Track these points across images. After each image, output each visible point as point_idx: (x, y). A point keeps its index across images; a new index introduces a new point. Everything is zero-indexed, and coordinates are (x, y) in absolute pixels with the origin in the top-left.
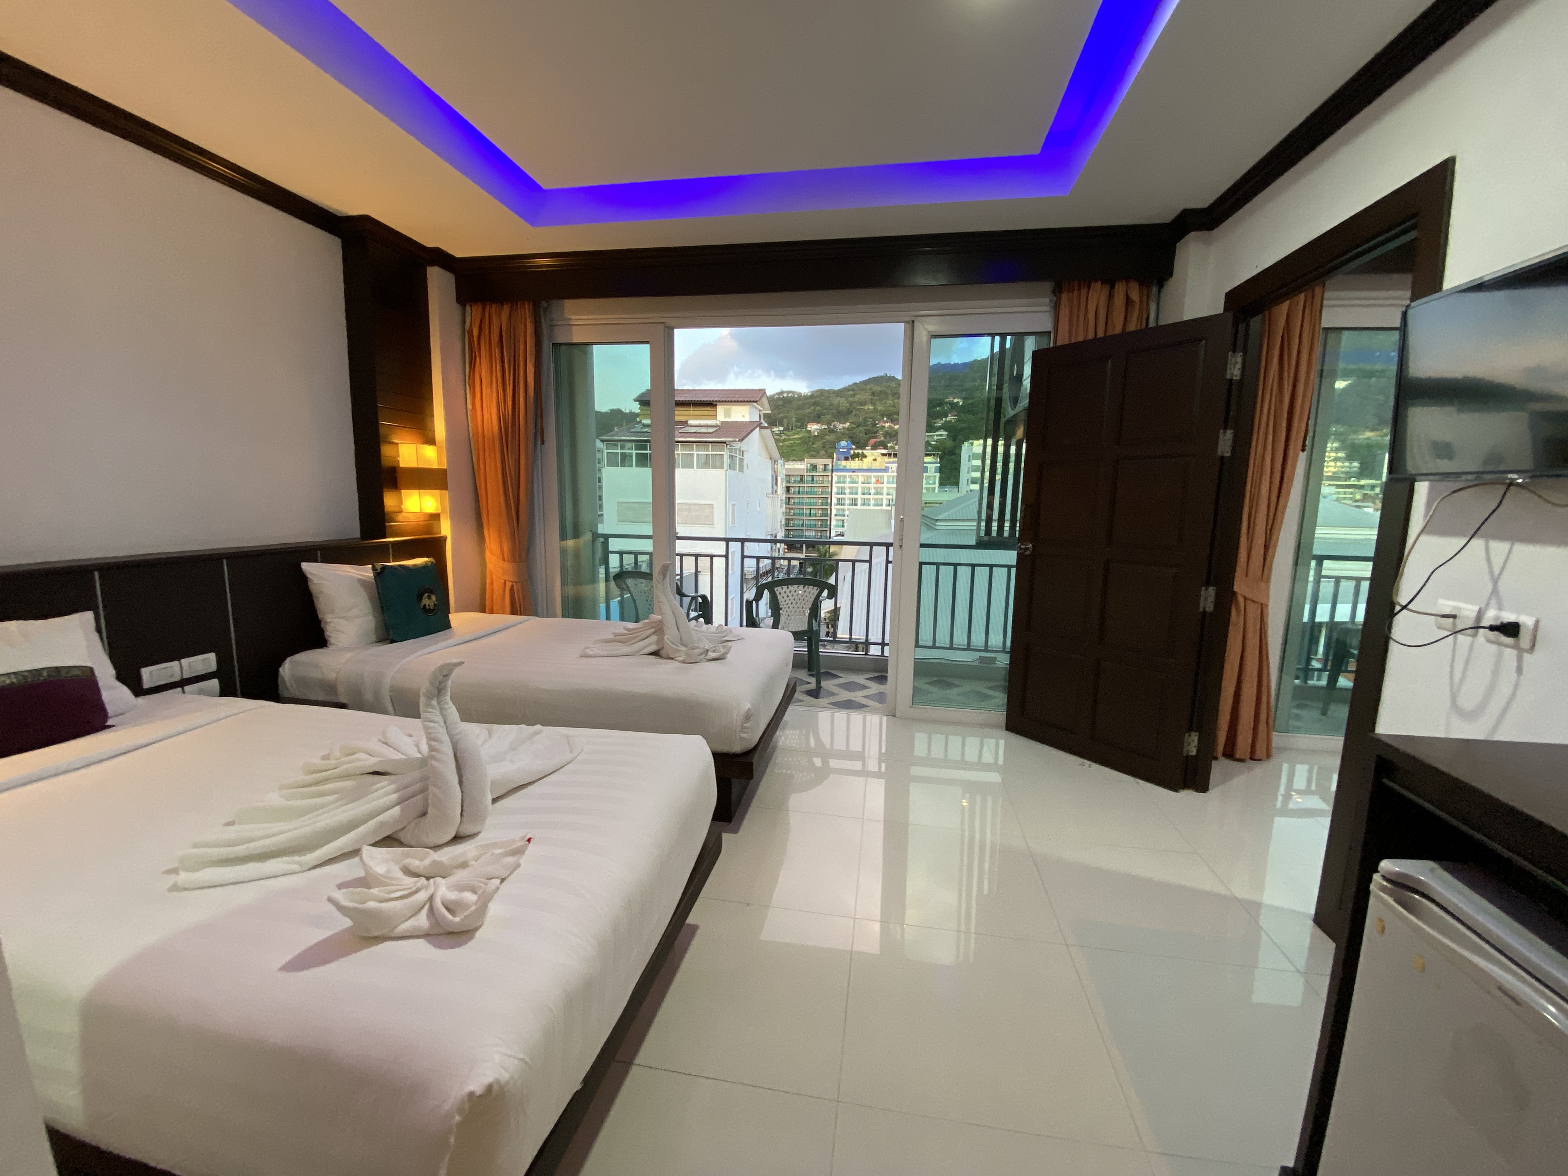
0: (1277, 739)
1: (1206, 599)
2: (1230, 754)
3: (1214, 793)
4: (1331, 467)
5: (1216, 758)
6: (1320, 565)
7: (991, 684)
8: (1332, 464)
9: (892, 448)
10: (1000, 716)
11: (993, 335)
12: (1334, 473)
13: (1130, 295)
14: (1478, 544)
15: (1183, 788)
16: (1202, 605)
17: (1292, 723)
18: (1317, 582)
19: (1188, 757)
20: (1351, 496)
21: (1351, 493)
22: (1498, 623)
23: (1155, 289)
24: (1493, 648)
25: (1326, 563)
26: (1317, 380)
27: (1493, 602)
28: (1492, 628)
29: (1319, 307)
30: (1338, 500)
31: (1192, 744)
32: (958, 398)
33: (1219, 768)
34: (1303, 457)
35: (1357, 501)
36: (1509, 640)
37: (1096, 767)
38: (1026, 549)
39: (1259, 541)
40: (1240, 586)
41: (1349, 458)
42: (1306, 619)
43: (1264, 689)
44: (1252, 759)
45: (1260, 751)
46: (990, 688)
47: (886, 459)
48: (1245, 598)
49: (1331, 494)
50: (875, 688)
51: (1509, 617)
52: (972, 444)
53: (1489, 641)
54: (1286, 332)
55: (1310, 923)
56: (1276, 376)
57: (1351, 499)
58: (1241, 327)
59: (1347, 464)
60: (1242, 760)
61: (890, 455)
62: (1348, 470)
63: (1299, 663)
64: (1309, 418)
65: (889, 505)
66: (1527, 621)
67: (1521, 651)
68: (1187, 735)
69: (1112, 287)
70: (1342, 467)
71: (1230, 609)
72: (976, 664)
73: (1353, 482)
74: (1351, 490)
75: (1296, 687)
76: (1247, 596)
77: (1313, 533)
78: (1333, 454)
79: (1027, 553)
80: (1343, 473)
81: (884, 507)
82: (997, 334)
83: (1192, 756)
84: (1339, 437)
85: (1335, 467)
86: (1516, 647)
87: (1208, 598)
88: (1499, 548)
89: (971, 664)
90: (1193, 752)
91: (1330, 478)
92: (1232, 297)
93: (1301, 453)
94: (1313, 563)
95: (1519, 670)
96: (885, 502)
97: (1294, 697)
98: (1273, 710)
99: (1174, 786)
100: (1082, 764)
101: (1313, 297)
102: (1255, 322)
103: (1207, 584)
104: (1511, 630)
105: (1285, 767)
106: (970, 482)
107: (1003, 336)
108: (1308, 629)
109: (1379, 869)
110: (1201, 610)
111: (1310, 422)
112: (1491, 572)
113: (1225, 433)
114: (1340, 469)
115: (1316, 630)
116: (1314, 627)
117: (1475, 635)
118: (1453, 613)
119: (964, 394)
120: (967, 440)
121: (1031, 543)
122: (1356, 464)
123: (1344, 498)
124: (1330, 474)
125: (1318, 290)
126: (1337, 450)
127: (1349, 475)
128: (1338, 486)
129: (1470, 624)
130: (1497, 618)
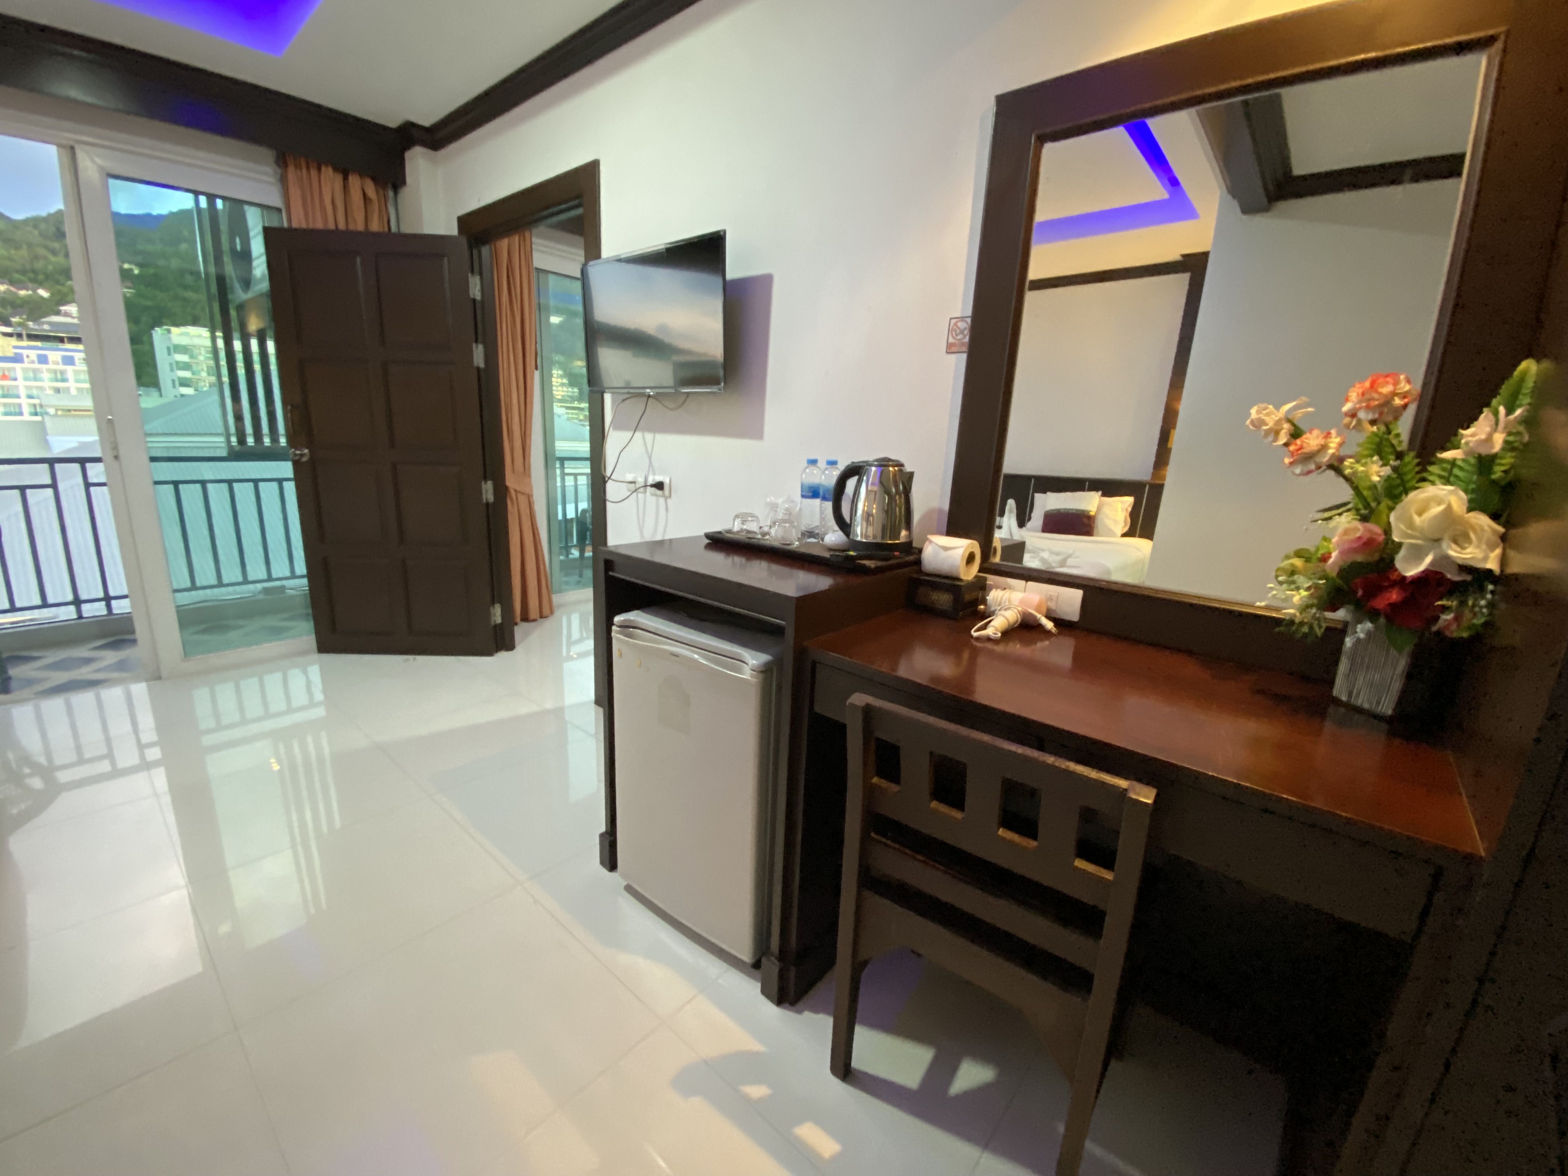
0: (556, 599)
1: (487, 491)
2: (525, 618)
3: (519, 649)
4: (560, 391)
5: (516, 624)
6: (562, 467)
7: (286, 615)
8: (560, 388)
9: (19, 324)
10: (310, 640)
11: (196, 193)
12: (563, 396)
13: (366, 191)
14: (638, 435)
15: (497, 652)
16: (484, 497)
17: (563, 587)
18: (563, 480)
19: (496, 626)
20: (576, 416)
21: (576, 414)
22: (654, 483)
23: (391, 194)
24: (654, 498)
25: (567, 464)
26: (537, 312)
27: (651, 472)
28: (652, 486)
29: (530, 250)
30: (568, 419)
31: (497, 614)
32: (130, 263)
33: (520, 630)
34: (537, 374)
35: (581, 420)
36: (659, 492)
37: (420, 658)
38: (302, 455)
39: (518, 443)
40: (510, 481)
41: (571, 384)
42: (560, 517)
43: (542, 567)
44: (541, 617)
45: (546, 611)
46: (284, 620)
47: (14, 341)
48: (516, 491)
49: (563, 414)
50: (111, 657)
51: (658, 478)
52: (169, 331)
53: (652, 495)
54: (509, 266)
55: (593, 705)
56: (508, 302)
57: (577, 419)
58: (475, 252)
59: (570, 389)
60: (534, 620)
61: (19, 336)
62: (571, 394)
63: (560, 542)
64: (536, 343)
65: (36, 414)
66: (666, 481)
67: (666, 498)
68: (491, 608)
69: (345, 179)
70: (567, 392)
71: (506, 501)
72: (261, 597)
73: (576, 404)
74: (576, 412)
75: (561, 561)
76: (517, 489)
77: (554, 446)
78: (559, 380)
79: (304, 459)
80: (568, 396)
81: (27, 417)
82: (203, 193)
83: (499, 624)
84: (562, 366)
85: (563, 391)
86: (664, 496)
87: (488, 491)
88: (649, 436)
89: (251, 599)
90: (499, 620)
91: (560, 401)
92: (464, 221)
93: (535, 371)
94: (558, 465)
95: (667, 509)
96: (26, 410)
97: (561, 569)
98: (549, 576)
99: (489, 653)
100: (408, 660)
101: (525, 240)
102: (485, 250)
103: (485, 478)
104: (659, 486)
105: (564, 620)
106: (177, 383)
107: (211, 198)
108: (563, 525)
109: (615, 622)
110: (484, 501)
111: (537, 345)
112: (647, 453)
113: (477, 347)
114: (566, 393)
115: (569, 525)
116: (567, 521)
117: (645, 492)
118: (634, 480)
119: (139, 259)
120: (160, 325)
121: (307, 448)
122: (576, 390)
123: (573, 418)
124: (559, 397)
125: (527, 234)
126: (561, 377)
127: (572, 399)
128: (567, 408)
129: (643, 484)
130: (654, 480)
